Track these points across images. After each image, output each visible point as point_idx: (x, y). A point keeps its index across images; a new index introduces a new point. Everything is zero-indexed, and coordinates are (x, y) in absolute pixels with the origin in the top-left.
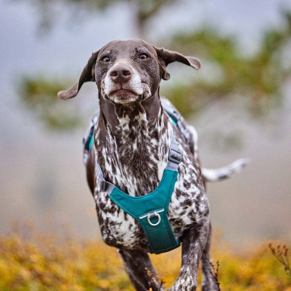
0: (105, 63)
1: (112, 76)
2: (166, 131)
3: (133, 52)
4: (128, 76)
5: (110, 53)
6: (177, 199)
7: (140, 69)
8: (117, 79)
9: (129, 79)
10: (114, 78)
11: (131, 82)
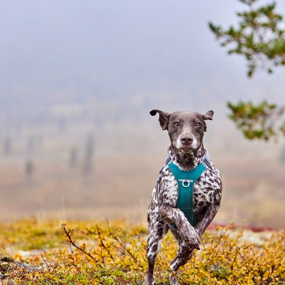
0: (176, 126)
1: (182, 141)
2: (202, 158)
3: (192, 122)
4: (191, 142)
5: (180, 122)
6: (204, 185)
7: (196, 133)
8: (185, 143)
9: (192, 143)
10: (183, 142)
11: (192, 145)
